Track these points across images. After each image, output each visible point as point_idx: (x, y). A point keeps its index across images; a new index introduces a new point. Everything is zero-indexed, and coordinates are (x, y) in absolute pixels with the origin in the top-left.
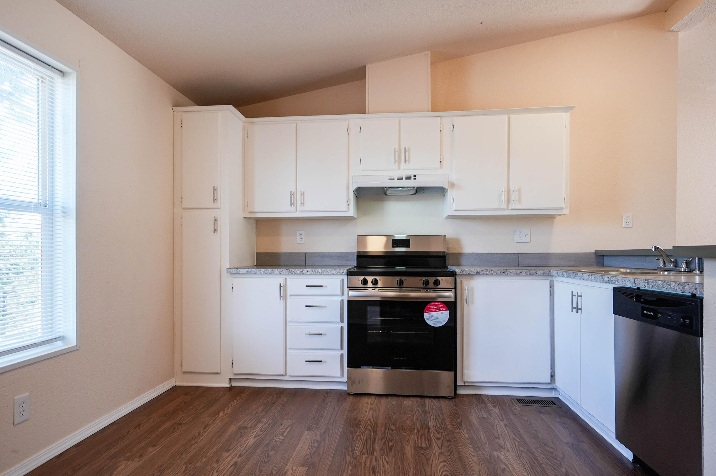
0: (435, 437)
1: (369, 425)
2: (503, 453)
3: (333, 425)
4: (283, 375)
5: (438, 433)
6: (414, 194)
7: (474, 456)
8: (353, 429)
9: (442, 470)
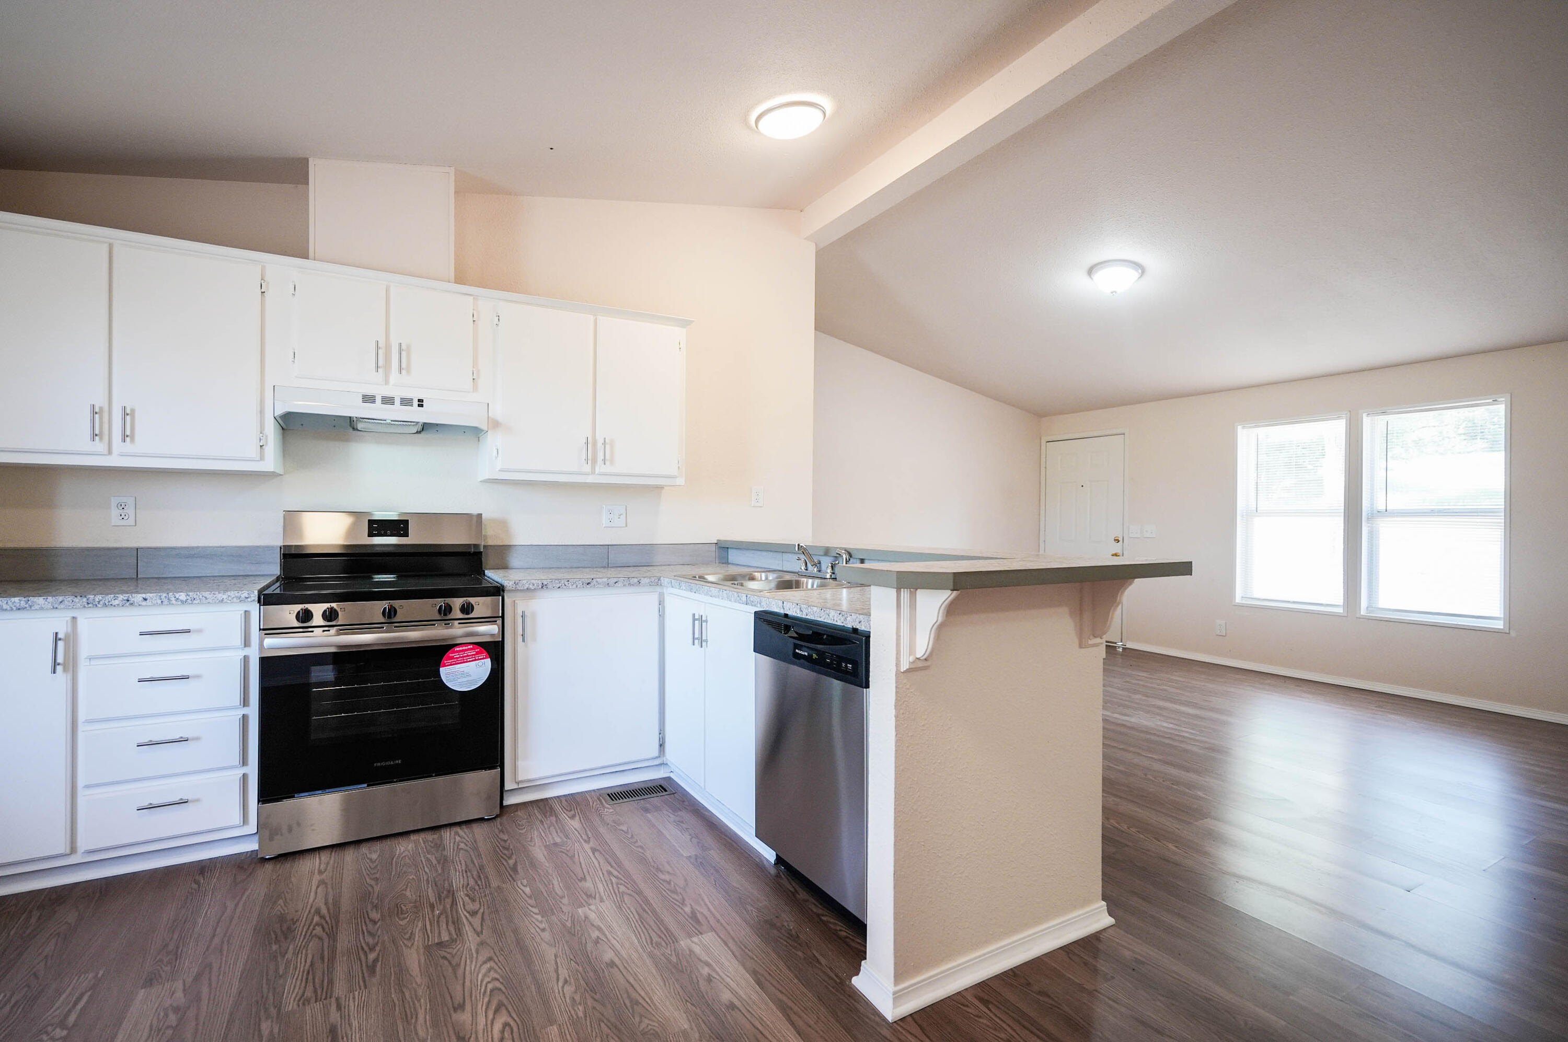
0: (468, 910)
1: (317, 924)
2: (593, 907)
3: (221, 951)
4: (68, 855)
5: (473, 900)
6: (417, 432)
7: (543, 930)
8: (277, 946)
9: (487, 980)
